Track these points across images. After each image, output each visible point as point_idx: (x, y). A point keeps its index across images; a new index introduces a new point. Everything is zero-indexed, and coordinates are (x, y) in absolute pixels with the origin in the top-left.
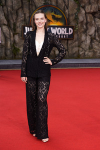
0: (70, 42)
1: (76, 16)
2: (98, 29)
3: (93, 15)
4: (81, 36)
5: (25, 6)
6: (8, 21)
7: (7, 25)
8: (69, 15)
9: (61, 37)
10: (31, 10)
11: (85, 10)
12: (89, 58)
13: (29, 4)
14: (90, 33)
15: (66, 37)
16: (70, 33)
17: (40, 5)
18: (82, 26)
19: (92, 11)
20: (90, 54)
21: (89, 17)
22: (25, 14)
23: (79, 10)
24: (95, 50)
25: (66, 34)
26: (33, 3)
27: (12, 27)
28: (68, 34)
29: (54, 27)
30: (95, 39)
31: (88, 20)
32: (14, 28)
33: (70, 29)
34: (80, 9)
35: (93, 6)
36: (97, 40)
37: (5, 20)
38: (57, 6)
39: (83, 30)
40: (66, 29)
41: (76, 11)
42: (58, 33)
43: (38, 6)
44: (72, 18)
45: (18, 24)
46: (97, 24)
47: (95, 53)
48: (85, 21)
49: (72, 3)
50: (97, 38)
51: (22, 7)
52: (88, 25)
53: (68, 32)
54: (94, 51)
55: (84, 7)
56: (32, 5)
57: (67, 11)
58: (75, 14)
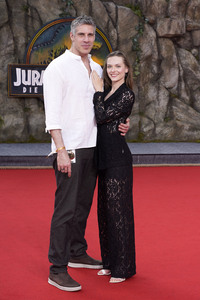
1: (134, 43)
2: (185, 74)
3: (175, 42)
4: (146, 91)
5: (15, 20)
8: (118, 41)
11: (155, 31)
12: (165, 141)
13: (27, 16)
14: (168, 84)
17: (53, 18)
18: (149, 66)
19: (172, 32)
20: (168, 132)
21: (166, 45)
22: (15, 39)
23: (141, 29)
24: (179, 123)
26: (35, 15)
30: (179, 96)
31: (164, 52)
34: (144, 29)
35: (175, 23)
36: (183, 100)
39: (151, 76)
41: (134, 32)
43: (48, 21)
46: (184, 62)
47: (178, 129)
48: (156, 57)
49: (125, 15)
50: (184, 95)
51: (9, 23)
52: (163, 64)
54: (176, 126)
55: (153, 24)
56: (32, 17)
57: (113, 32)
58: (132, 39)
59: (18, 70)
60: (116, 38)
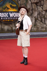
2: (39, 13)
3: (36, 4)
11: (31, 1)
12: (34, 32)
14: (35, 16)
19: (35, 2)
20: (35, 29)
21: (34, 6)
24: (38, 27)
30: (38, 19)
31: (33, 7)
34: (28, 1)
36: (39, 20)
39: (30, 14)
41: (25, 2)
46: (39, 10)
47: (38, 28)
48: (31, 8)
50: (39, 19)
52: (33, 10)
54: (37, 27)
57: (19, 2)
58: (24, 4)
60: (20, 4)
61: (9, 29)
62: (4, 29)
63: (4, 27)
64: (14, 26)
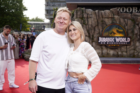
0: (128, 47)
1: (132, 30)
4: (136, 43)
5: (99, 25)
6: (89, 34)
7: (88, 36)
8: (128, 29)
9: (122, 43)
10: (103, 27)
11: (139, 26)
13: (102, 23)
15: (126, 43)
16: (128, 41)
17: (109, 23)
18: (137, 36)
22: (99, 30)
23: (134, 26)
25: (125, 41)
26: (105, 23)
27: (91, 37)
28: (127, 41)
29: (118, 37)
32: (92, 38)
33: (128, 38)
37: (87, 33)
38: (120, 24)
39: (137, 39)
40: (125, 38)
41: (132, 27)
42: (120, 41)
43: (108, 24)
44: (129, 32)
45: (95, 36)
48: (139, 34)
49: (130, 22)
51: (98, 25)
53: (127, 40)
56: (104, 24)
57: (126, 27)
58: (132, 29)
59: (100, 38)
60: (127, 29)
61: (115, 54)
62: (110, 53)
63: (110, 51)
64: (119, 51)
